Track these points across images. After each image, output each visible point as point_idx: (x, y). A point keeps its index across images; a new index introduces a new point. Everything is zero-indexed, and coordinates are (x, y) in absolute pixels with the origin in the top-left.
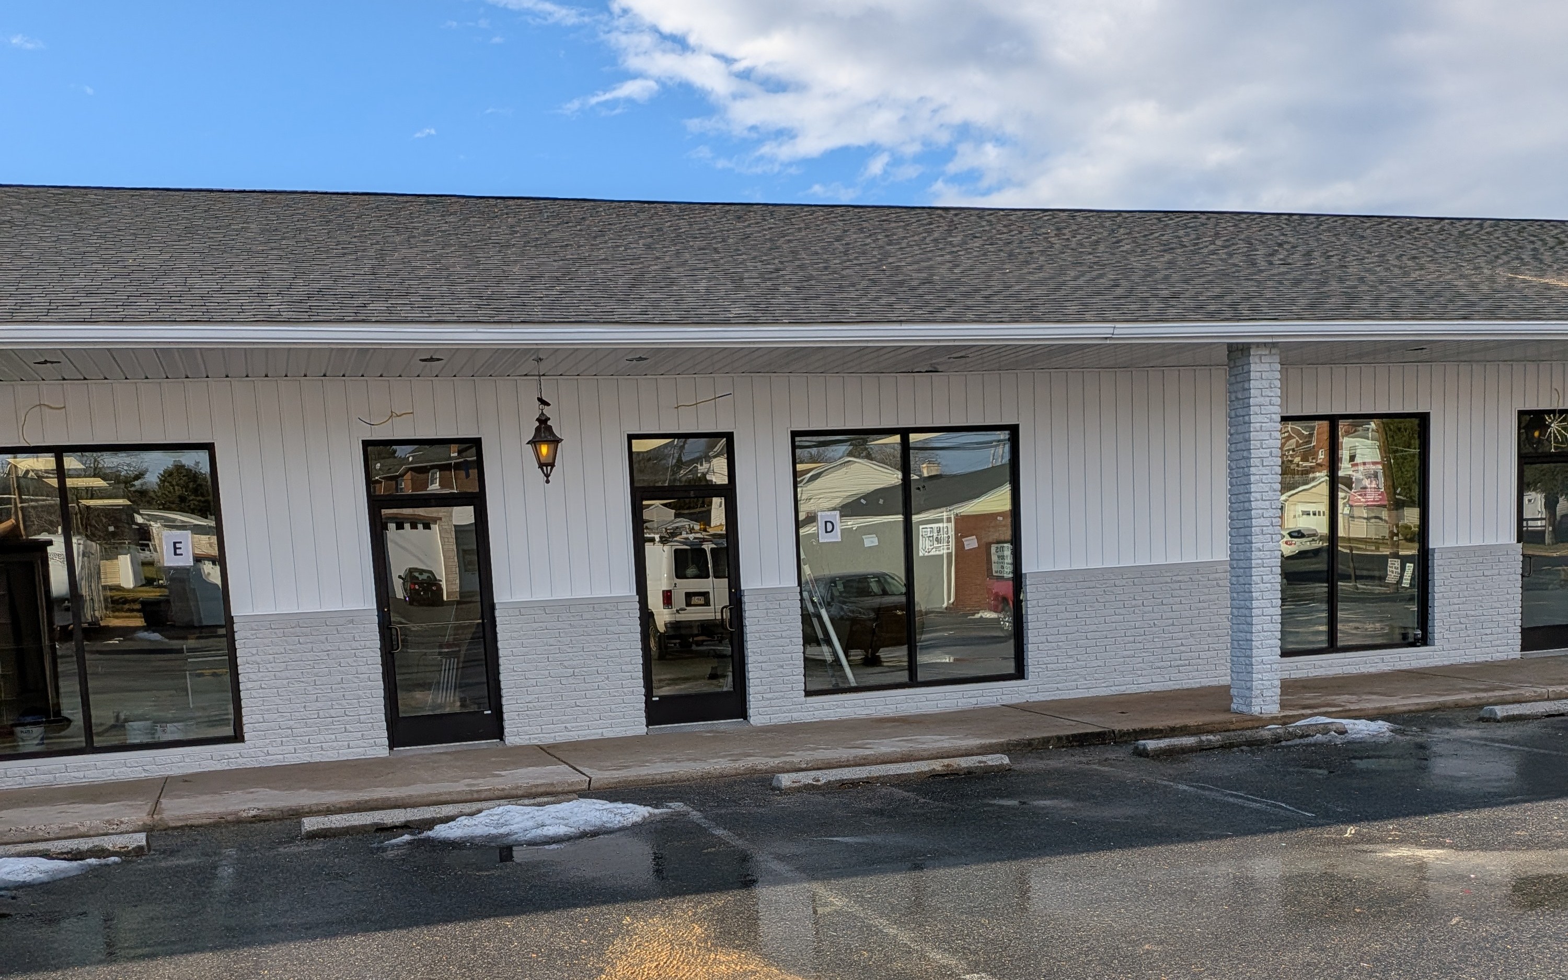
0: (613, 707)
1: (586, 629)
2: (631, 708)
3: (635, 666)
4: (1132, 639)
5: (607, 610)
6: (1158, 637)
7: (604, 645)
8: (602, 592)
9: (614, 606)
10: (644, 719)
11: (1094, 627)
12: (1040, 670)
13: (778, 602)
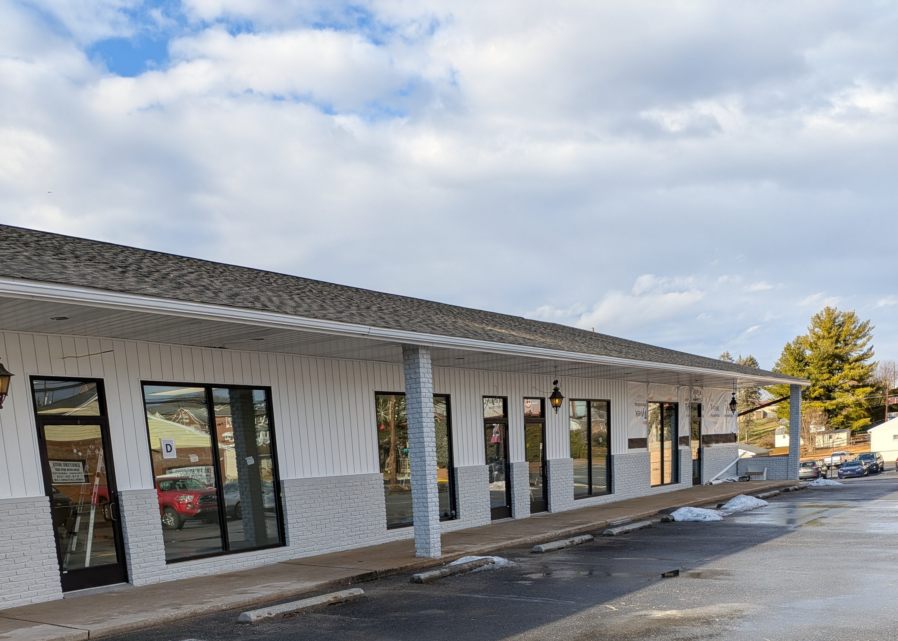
0: (37, 580)
1: (12, 523)
2: (51, 580)
3: (51, 549)
4: (337, 519)
5: (27, 507)
6: (349, 518)
7: (27, 534)
8: (19, 494)
9: (32, 505)
10: (61, 587)
11: (319, 513)
12: (295, 540)
13: (144, 500)
